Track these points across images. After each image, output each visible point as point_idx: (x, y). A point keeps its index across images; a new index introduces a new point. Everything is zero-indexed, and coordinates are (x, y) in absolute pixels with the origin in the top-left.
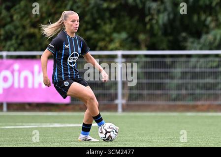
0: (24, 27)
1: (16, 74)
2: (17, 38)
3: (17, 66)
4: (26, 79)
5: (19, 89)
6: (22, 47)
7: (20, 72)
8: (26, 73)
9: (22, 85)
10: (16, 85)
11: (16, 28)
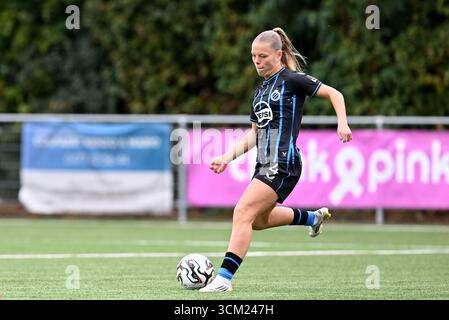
0: (414, 74)
1: (400, 158)
2: (402, 92)
3: (401, 142)
4: (418, 167)
5: (405, 184)
6: (411, 109)
7: (406, 153)
8: (418, 156)
9: (411, 177)
10: (400, 177)
11: (400, 74)
